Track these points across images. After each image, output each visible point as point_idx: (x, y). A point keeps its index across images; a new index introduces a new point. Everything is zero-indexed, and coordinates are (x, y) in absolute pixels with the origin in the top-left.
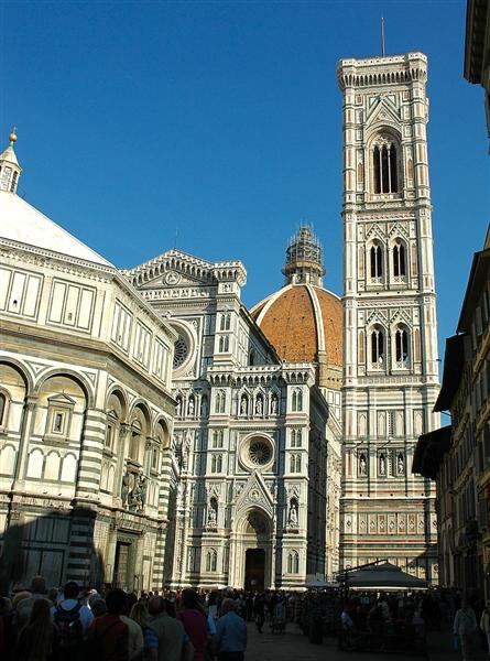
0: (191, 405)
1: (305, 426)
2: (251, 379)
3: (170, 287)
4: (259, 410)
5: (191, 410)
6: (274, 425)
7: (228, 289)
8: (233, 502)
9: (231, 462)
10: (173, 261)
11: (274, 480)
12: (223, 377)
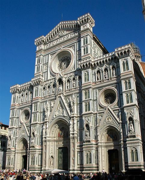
0: (74, 82)
1: (132, 77)
2: (100, 62)
3: (61, 37)
4: (107, 76)
5: (74, 85)
6: (115, 82)
7: (85, 27)
8: (98, 125)
9: (95, 105)
10: (61, 26)
11: (119, 110)
12: (86, 65)
